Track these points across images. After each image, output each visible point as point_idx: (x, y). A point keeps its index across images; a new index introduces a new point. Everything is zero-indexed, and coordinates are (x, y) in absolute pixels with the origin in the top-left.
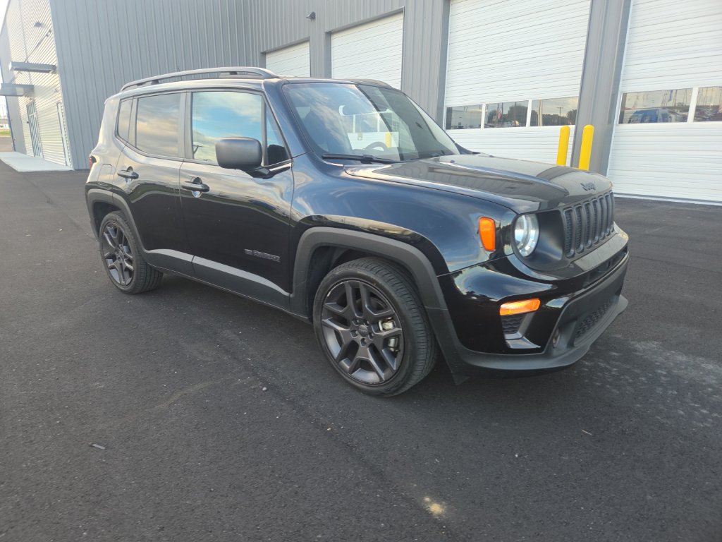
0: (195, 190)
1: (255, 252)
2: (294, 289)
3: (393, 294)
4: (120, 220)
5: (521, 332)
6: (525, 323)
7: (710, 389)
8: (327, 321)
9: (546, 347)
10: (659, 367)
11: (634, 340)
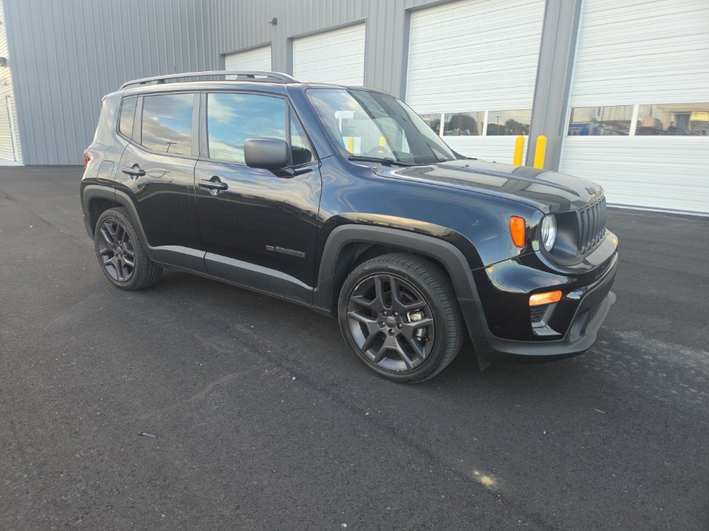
0: (212, 188)
1: (278, 248)
2: (319, 283)
3: (425, 287)
4: (121, 216)
5: (544, 321)
6: (548, 314)
7: (693, 372)
8: (353, 313)
9: (566, 334)
10: (645, 353)
11: (617, 330)
